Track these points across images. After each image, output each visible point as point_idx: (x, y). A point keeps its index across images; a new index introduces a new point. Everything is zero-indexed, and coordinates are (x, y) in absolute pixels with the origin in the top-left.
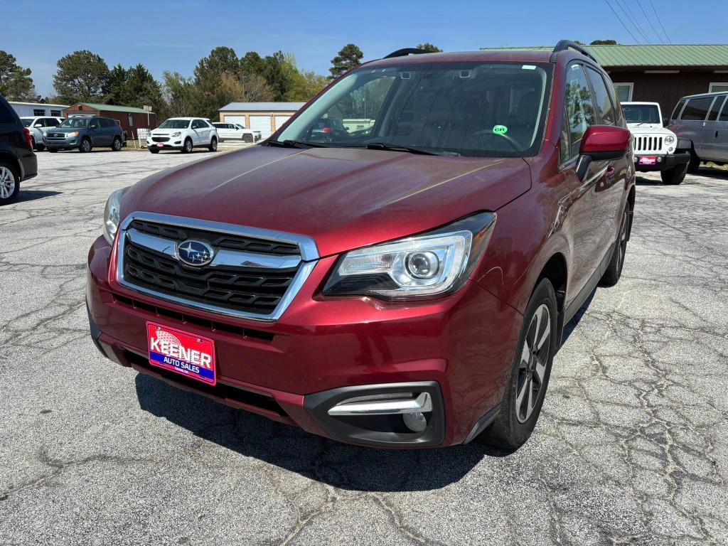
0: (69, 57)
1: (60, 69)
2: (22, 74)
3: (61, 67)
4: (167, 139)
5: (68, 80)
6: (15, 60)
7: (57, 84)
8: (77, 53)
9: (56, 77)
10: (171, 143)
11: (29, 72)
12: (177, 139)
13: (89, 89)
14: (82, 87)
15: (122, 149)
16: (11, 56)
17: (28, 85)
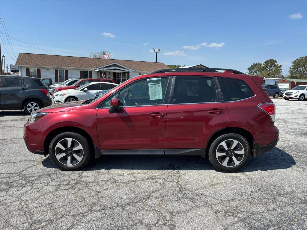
0: (298, 60)
1: (293, 65)
2: (277, 67)
3: (294, 64)
4: (291, 94)
5: (295, 69)
6: (276, 62)
7: (290, 70)
8: (302, 58)
9: (290, 68)
10: (293, 96)
11: (281, 66)
12: (296, 95)
13: (304, 72)
14: (301, 72)
15: (278, 97)
16: (275, 61)
17: (279, 71)
